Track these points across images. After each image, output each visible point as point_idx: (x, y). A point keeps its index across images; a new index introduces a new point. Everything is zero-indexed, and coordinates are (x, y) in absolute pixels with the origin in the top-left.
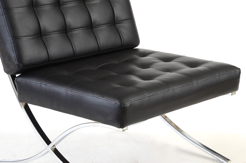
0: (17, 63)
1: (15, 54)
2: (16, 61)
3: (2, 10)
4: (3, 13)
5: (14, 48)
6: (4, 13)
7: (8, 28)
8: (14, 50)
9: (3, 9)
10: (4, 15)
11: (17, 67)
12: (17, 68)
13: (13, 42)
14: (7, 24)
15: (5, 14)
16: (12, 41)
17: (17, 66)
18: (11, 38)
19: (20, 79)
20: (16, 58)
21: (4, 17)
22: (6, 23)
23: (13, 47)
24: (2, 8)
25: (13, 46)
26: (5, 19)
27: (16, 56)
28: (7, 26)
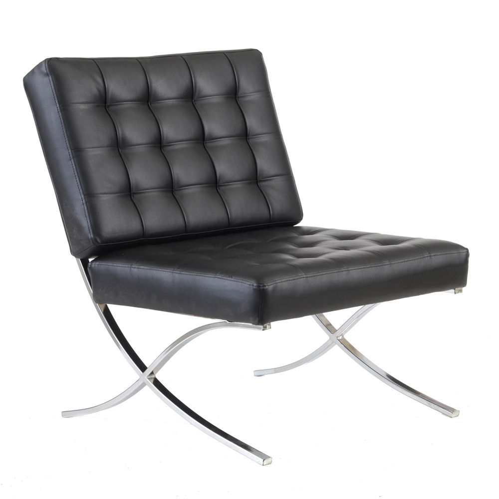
0: (92, 236)
1: (89, 221)
2: (91, 233)
3: (70, 151)
4: (71, 156)
5: (87, 213)
6: (73, 156)
7: (78, 179)
9: (71, 150)
10: (72, 160)
11: (91, 242)
12: (92, 244)
13: (86, 203)
14: (76, 174)
15: (73, 158)
16: (84, 201)
18: (83, 196)
19: (97, 263)
20: (90, 228)
21: (73, 163)
22: (76, 172)
23: (86, 211)
24: (69, 149)
25: (86, 208)
26: (74, 165)
27: (91, 225)
28: (77, 177)
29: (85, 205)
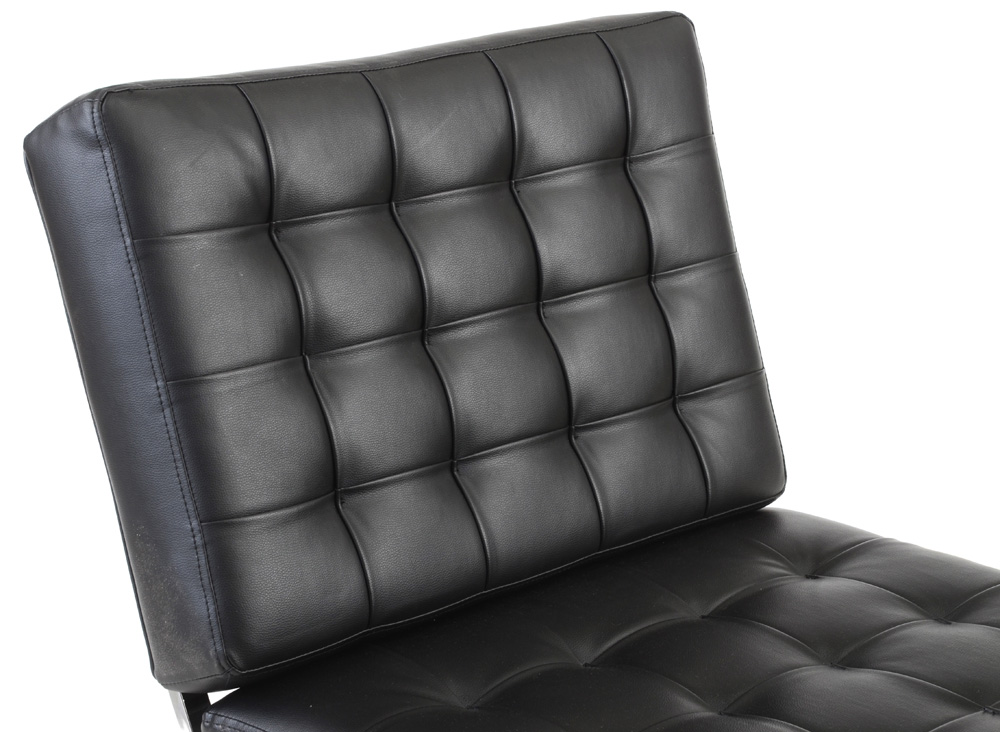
0: (219, 648)
1: (210, 601)
2: (217, 639)
3: (160, 383)
4: (163, 398)
5: (205, 576)
6: (169, 399)
7: (181, 471)
8: (206, 581)
9: (166, 380)
10: (167, 412)
11: (216, 665)
12: (216, 670)
13: (205, 545)
14: (178, 456)
15: (171, 404)
16: (198, 538)
17: (220, 664)
18: (195, 523)
19: (231, 722)
20: (214, 624)
21: (169, 420)
22: (176, 449)
23: (204, 569)
24: (158, 375)
25: (203, 561)
26: (171, 427)
27: (218, 614)
28: (180, 464)
29: (201, 551)
